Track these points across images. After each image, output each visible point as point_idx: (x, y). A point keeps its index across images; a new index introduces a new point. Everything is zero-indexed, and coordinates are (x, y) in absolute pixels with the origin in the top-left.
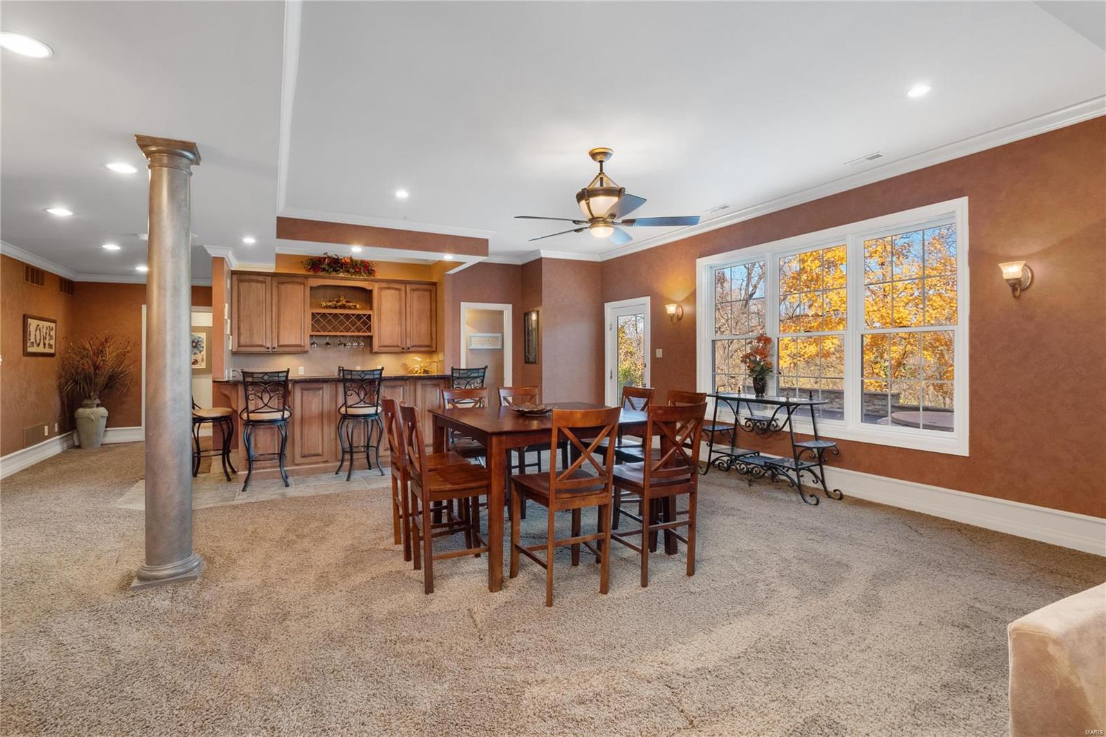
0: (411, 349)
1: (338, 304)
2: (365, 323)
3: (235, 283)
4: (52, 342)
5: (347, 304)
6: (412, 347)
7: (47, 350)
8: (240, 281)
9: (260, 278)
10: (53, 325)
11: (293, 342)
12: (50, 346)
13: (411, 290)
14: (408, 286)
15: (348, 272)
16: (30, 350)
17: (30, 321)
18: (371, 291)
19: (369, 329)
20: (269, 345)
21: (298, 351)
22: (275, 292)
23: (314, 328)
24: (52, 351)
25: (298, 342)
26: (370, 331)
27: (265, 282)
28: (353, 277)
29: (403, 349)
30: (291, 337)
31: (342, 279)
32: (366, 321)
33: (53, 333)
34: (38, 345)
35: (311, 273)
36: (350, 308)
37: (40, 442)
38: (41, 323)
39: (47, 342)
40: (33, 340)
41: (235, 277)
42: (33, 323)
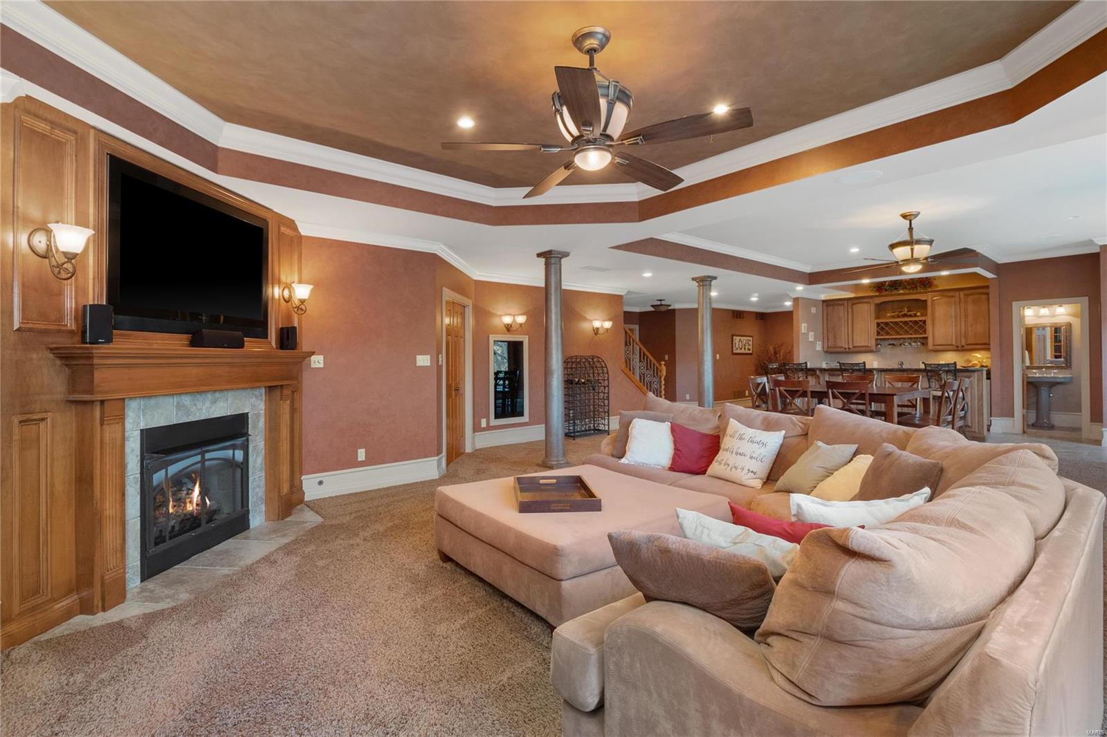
0: (966, 347)
1: (900, 314)
2: (921, 327)
3: (825, 308)
4: (750, 347)
5: (910, 313)
6: (967, 345)
7: (747, 352)
8: (828, 306)
9: (841, 302)
10: (751, 338)
11: (863, 344)
12: (749, 349)
13: (965, 295)
14: (961, 292)
15: (906, 288)
16: (734, 352)
17: (734, 337)
18: (926, 301)
19: (925, 332)
20: (847, 347)
21: (867, 350)
22: (850, 310)
23: (878, 334)
24: (751, 352)
25: (866, 344)
26: (925, 334)
27: (843, 305)
28: (911, 291)
29: (958, 347)
30: (860, 341)
31: (902, 294)
32: (922, 326)
33: (751, 343)
34: (741, 349)
35: (877, 294)
36: (911, 316)
37: (741, 398)
38: (742, 338)
39: (746, 347)
40: (737, 346)
41: (824, 304)
42: (737, 339)
